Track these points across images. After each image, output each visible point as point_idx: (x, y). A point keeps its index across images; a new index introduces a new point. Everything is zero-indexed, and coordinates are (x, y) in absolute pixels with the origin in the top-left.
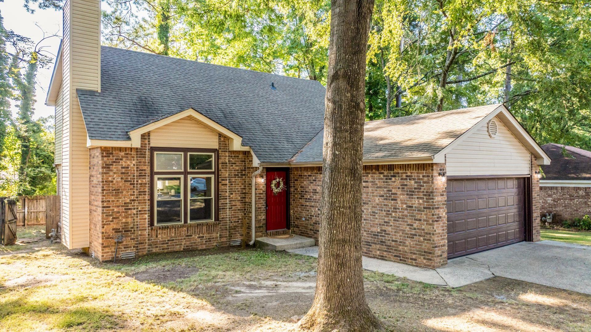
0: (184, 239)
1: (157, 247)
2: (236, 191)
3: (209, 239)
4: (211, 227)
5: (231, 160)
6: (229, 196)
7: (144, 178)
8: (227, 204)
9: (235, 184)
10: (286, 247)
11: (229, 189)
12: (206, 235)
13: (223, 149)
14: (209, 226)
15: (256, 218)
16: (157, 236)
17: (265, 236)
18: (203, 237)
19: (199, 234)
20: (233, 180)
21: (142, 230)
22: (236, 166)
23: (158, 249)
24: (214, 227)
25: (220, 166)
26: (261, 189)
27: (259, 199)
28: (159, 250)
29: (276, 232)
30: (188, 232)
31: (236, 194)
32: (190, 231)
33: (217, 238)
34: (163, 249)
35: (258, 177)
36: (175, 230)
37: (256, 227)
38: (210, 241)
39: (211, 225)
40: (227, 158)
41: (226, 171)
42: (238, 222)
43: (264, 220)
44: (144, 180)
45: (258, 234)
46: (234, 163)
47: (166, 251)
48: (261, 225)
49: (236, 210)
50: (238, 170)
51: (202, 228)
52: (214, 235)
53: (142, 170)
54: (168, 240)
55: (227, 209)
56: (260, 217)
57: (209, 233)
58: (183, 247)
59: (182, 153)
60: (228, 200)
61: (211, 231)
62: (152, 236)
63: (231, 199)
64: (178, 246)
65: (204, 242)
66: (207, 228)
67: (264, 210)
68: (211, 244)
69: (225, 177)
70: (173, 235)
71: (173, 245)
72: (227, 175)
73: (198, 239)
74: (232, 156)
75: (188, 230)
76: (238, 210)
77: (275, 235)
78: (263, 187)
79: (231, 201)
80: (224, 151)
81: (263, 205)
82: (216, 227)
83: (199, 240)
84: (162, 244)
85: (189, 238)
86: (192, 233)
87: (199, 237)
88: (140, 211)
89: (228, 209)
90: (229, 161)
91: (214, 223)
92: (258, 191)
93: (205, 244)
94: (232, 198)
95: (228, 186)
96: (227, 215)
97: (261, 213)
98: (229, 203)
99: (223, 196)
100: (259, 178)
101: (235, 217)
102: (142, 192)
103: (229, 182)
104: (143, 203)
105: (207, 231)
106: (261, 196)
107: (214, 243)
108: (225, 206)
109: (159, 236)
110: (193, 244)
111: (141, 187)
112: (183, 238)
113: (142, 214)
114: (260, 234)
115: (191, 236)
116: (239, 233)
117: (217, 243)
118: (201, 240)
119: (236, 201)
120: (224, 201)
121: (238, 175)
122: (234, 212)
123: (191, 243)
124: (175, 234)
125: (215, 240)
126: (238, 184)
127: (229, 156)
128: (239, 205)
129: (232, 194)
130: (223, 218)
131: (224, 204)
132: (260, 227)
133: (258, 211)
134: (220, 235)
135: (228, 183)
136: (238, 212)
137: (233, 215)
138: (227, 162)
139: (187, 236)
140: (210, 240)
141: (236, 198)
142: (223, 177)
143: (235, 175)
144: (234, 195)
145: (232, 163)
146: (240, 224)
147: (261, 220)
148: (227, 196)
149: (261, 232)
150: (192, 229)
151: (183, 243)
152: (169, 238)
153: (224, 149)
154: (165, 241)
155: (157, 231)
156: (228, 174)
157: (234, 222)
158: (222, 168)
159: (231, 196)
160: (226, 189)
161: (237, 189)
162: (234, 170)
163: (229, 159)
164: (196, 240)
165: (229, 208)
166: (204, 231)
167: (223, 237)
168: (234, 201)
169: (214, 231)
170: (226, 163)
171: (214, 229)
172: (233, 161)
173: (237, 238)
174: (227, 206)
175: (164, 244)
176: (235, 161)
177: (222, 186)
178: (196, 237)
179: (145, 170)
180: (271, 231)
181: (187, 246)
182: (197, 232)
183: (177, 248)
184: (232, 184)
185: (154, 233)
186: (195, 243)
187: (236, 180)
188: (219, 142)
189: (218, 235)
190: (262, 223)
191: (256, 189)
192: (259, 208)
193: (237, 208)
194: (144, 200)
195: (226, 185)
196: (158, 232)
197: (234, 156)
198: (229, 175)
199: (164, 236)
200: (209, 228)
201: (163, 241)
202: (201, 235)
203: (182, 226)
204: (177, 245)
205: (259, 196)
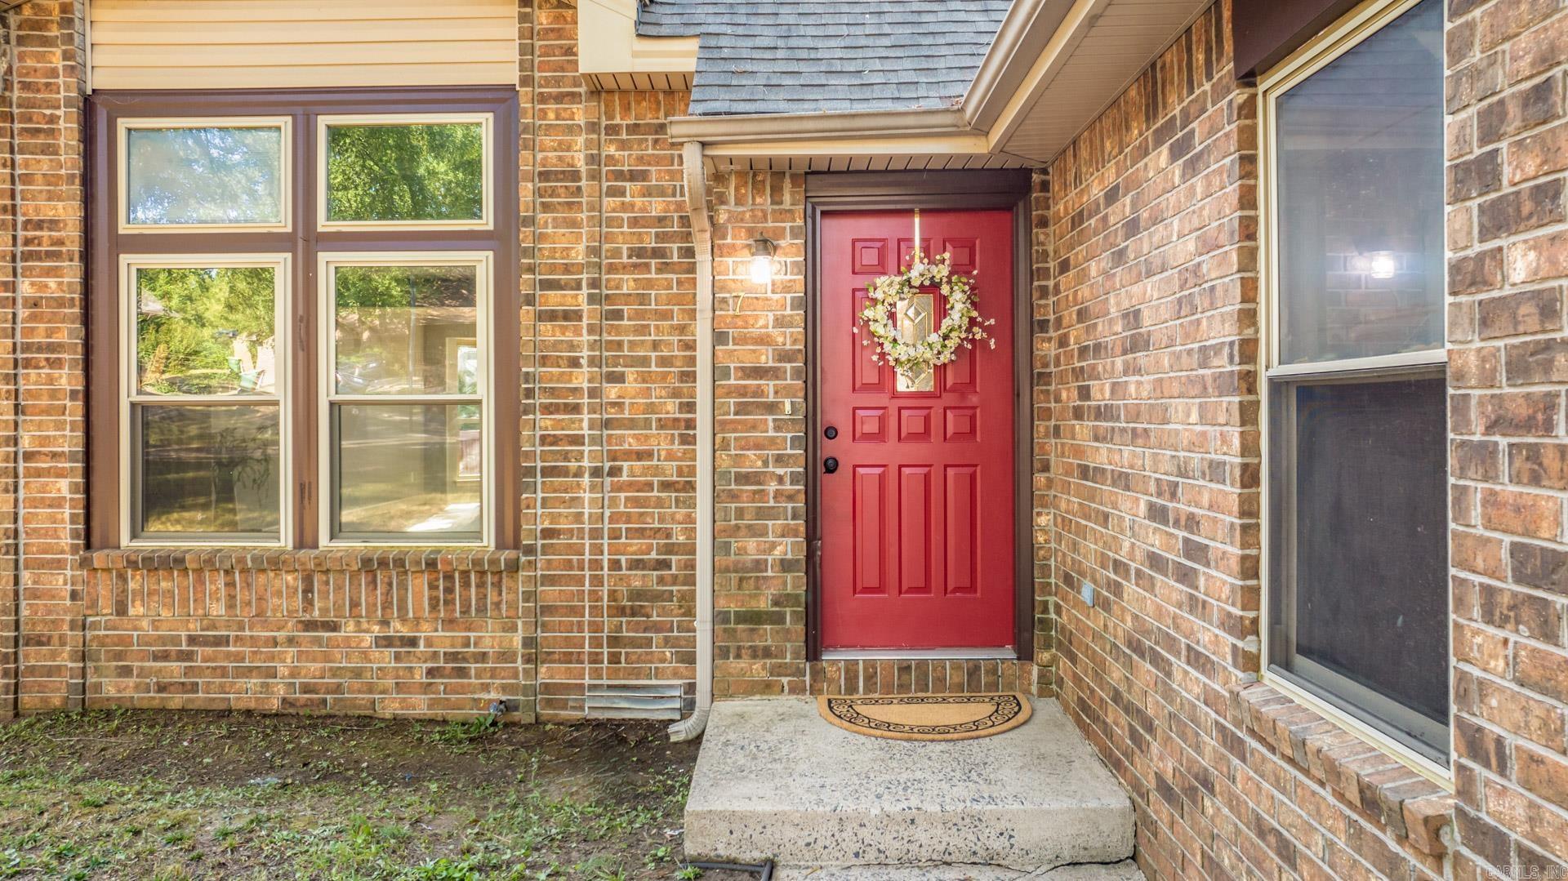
0: (291, 641)
1: (126, 671)
2: (645, 361)
3: (452, 657)
4: (466, 584)
5: (612, 150)
6: (593, 393)
7: (48, 272)
8: (577, 440)
9: (639, 315)
10: (790, 832)
11: (592, 346)
12: (436, 637)
13: (547, 82)
14: (449, 577)
15: (719, 547)
16: (121, 610)
17: (796, 689)
18: (413, 642)
19: (385, 623)
20: (627, 283)
21: (42, 564)
22: (648, 193)
23: (131, 682)
24: (481, 585)
25: (526, 191)
26: (763, 340)
27: (741, 409)
28: (137, 687)
29: (905, 668)
30: (308, 603)
31: (644, 378)
32: (325, 595)
33: (506, 656)
34: (162, 688)
35: (732, 250)
36: (230, 585)
37: (720, 617)
38: (462, 673)
39: (465, 574)
40: (580, 140)
41: (574, 224)
42: (666, 565)
43: (785, 565)
44: (52, 282)
45: (735, 665)
46: (633, 176)
47: (176, 700)
48: (764, 604)
49: (649, 486)
50: (661, 220)
51: (403, 586)
52: (489, 637)
53: (39, 225)
54: (192, 640)
55: (579, 473)
56: (751, 544)
57: (450, 623)
58: (281, 691)
59: (285, 122)
60: (586, 417)
61: (466, 611)
62: (94, 604)
63: (612, 414)
64: (254, 682)
65: (420, 677)
66: (433, 587)
67: (791, 498)
68: (462, 690)
69: (567, 269)
70: (218, 609)
71: (224, 672)
72: (579, 255)
73: (375, 653)
74: (612, 130)
75: (308, 590)
76: (666, 486)
77: (888, 688)
78: (780, 322)
79: (607, 424)
80: (559, 98)
81: (779, 460)
82: (498, 585)
83: (385, 658)
84: (156, 658)
85: (317, 641)
86: (338, 608)
87: (386, 642)
88: (29, 456)
89: (586, 480)
90: (592, 159)
91: (494, 562)
92: (739, 355)
93: (426, 688)
94: (619, 405)
95: (585, 322)
96: (578, 517)
97: (762, 514)
98: (594, 440)
99: (552, 392)
100: (744, 255)
101: (641, 533)
102: (40, 348)
103: (592, 299)
104: (47, 411)
105: (434, 605)
106: (758, 392)
107: (486, 688)
108: (566, 456)
109: (136, 609)
110: (345, 681)
111: (33, 318)
112: (281, 635)
113: (39, 473)
114: (758, 669)
115: (334, 627)
116: (667, 642)
117: (504, 688)
118: (398, 657)
119: (647, 424)
120: (558, 424)
121: (657, 253)
122: (636, 502)
123: (335, 672)
124: (231, 606)
125: (493, 673)
126: (666, 315)
127: (593, 127)
128: (670, 456)
129: (619, 378)
130: (548, 533)
131: (555, 441)
132: (754, 618)
133: (734, 496)
134: (528, 642)
135: (585, 307)
136: (660, 503)
137: (628, 518)
138: (581, 164)
139: (310, 625)
140: (457, 664)
141: (651, 408)
142: (553, 268)
143: (639, 252)
144: (631, 384)
145: (619, 175)
146: (675, 580)
147: (759, 565)
148: (575, 391)
149: (767, 653)
150: (339, 588)
151: (282, 670)
152: (195, 628)
153: (558, 82)
154: (176, 640)
155: (122, 577)
156: (581, 247)
157: (636, 565)
158: (546, 207)
159: (612, 391)
160: (572, 346)
161: (655, 345)
162: (634, 222)
163: (588, 144)
164: (365, 656)
165: (596, 472)
166: (418, 607)
167: (548, 658)
168: (631, 424)
169: (482, 609)
170: (575, 176)
171: (482, 598)
172: (626, 159)
173: (658, 674)
174: (580, 456)
175: (165, 656)
176: (640, 159)
177: (545, 327)
178: (368, 639)
179: (53, 224)
180: (861, 656)
181: (306, 689)
182: (372, 607)
183: (246, 692)
184: (617, 315)
185: (105, 589)
186: (358, 673)
187: (650, 284)
188: (528, 33)
189: (517, 640)
190: (771, 592)
191: (719, 337)
192: (743, 478)
193: (657, 471)
194: (53, 395)
195: (577, 315)
196: (131, 585)
197: (633, 129)
198: (594, 251)
199: (165, 613)
200: (449, 590)
201: (162, 640)
202: (398, 628)
203: (275, 563)
204: (249, 672)
205: (742, 391)
